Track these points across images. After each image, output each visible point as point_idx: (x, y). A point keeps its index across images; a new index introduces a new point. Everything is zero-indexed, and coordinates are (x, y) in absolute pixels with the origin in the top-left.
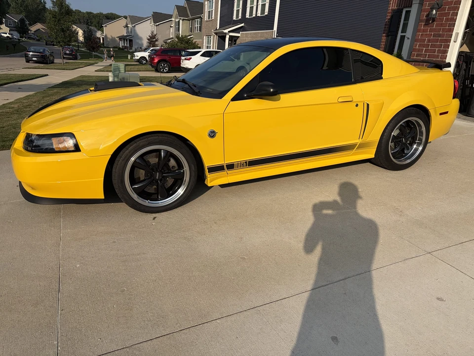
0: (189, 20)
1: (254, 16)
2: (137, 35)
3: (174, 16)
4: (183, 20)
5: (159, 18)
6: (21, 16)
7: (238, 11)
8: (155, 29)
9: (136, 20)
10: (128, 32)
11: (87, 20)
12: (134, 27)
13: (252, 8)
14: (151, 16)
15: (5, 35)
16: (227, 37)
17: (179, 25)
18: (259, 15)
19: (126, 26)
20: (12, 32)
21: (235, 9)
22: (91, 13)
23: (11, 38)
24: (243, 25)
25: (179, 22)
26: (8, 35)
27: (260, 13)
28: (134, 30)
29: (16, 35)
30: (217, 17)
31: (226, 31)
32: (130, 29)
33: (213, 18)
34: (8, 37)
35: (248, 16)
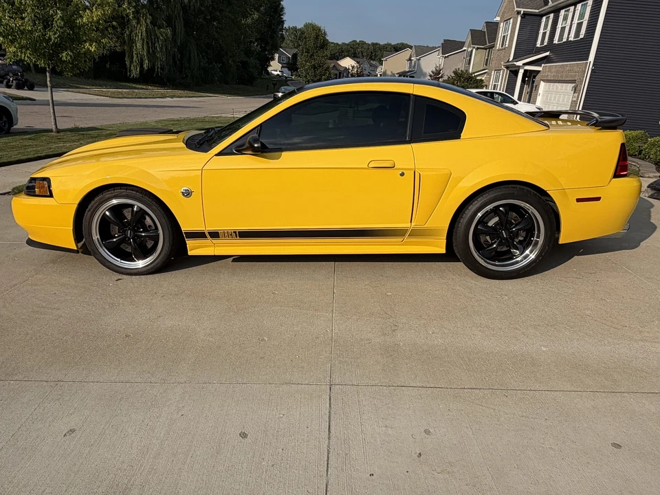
0: (486, 49)
1: (565, 40)
2: (421, 70)
3: (467, 44)
4: (478, 48)
5: (450, 47)
6: (295, 51)
7: (544, 34)
8: (442, 61)
9: (423, 51)
10: (410, 67)
11: (372, 53)
12: (419, 59)
13: (563, 29)
14: (440, 45)
15: (275, 73)
16: (521, 71)
17: (471, 56)
18: (571, 39)
19: (410, 60)
20: (283, 69)
21: (541, 31)
22: (377, 44)
23: (280, 77)
24: (548, 54)
25: (472, 51)
26: (278, 73)
27: (573, 36)
28: (419, 65)
29: (287, 73)
30: (512, 44)
31: (519, 63)
32: (413, 62)
33: (507, 46)
34: (278, 75)
35: (556, 41)
